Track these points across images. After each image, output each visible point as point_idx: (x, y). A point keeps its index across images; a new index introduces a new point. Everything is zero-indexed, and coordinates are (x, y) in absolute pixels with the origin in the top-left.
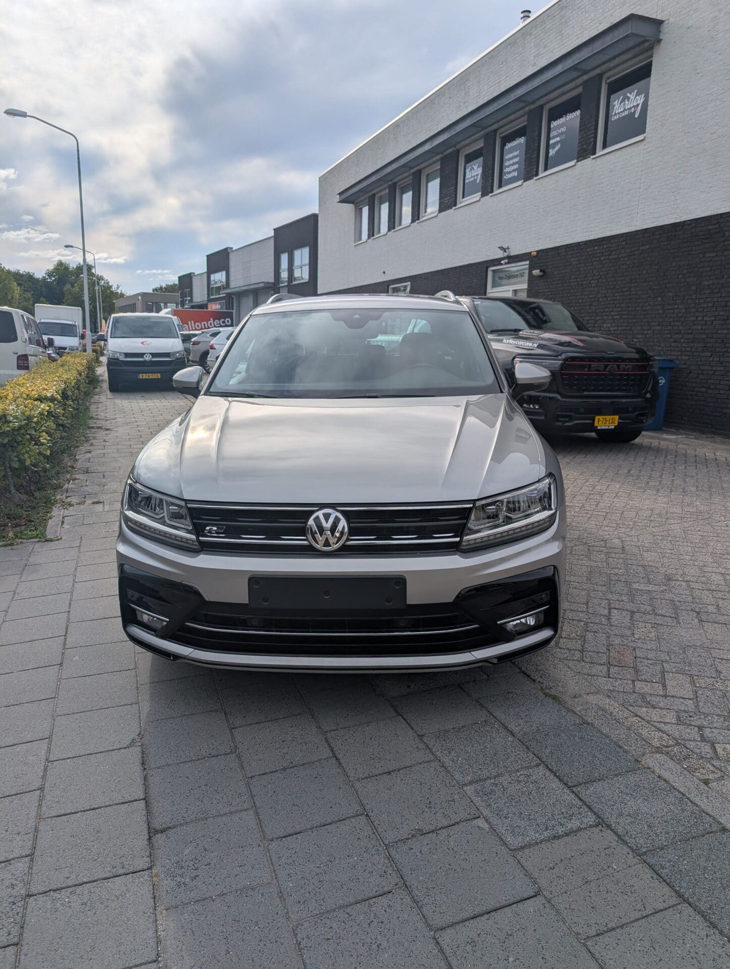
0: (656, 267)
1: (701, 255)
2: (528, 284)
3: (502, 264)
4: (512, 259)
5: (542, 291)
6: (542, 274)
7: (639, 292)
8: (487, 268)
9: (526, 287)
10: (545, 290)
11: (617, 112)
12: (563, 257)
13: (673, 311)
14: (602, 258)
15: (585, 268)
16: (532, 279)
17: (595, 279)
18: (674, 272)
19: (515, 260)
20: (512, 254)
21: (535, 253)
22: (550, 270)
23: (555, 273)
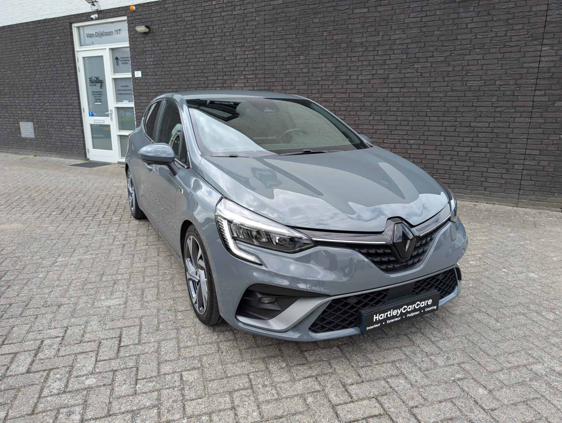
0: (294, 23)
1: (350, 11)
2: (130, 42)
3: (92, 19)
4: (103, 14)
5: (150, 49)
6: (147, 30)
7: (275, 51)
8: (71, 24)
9: (128, 45)
10: (154, 49)
12: (171, 13)
13: (320, 70)
14: (223, 14)
15: (203, 25)
16: (133, 36)
17: (217, 36)
18: (317, 30)
19: (108, 14)
20: (102, 8)
21: (134, 7)
22: (157, 27)
23: (164, 29)
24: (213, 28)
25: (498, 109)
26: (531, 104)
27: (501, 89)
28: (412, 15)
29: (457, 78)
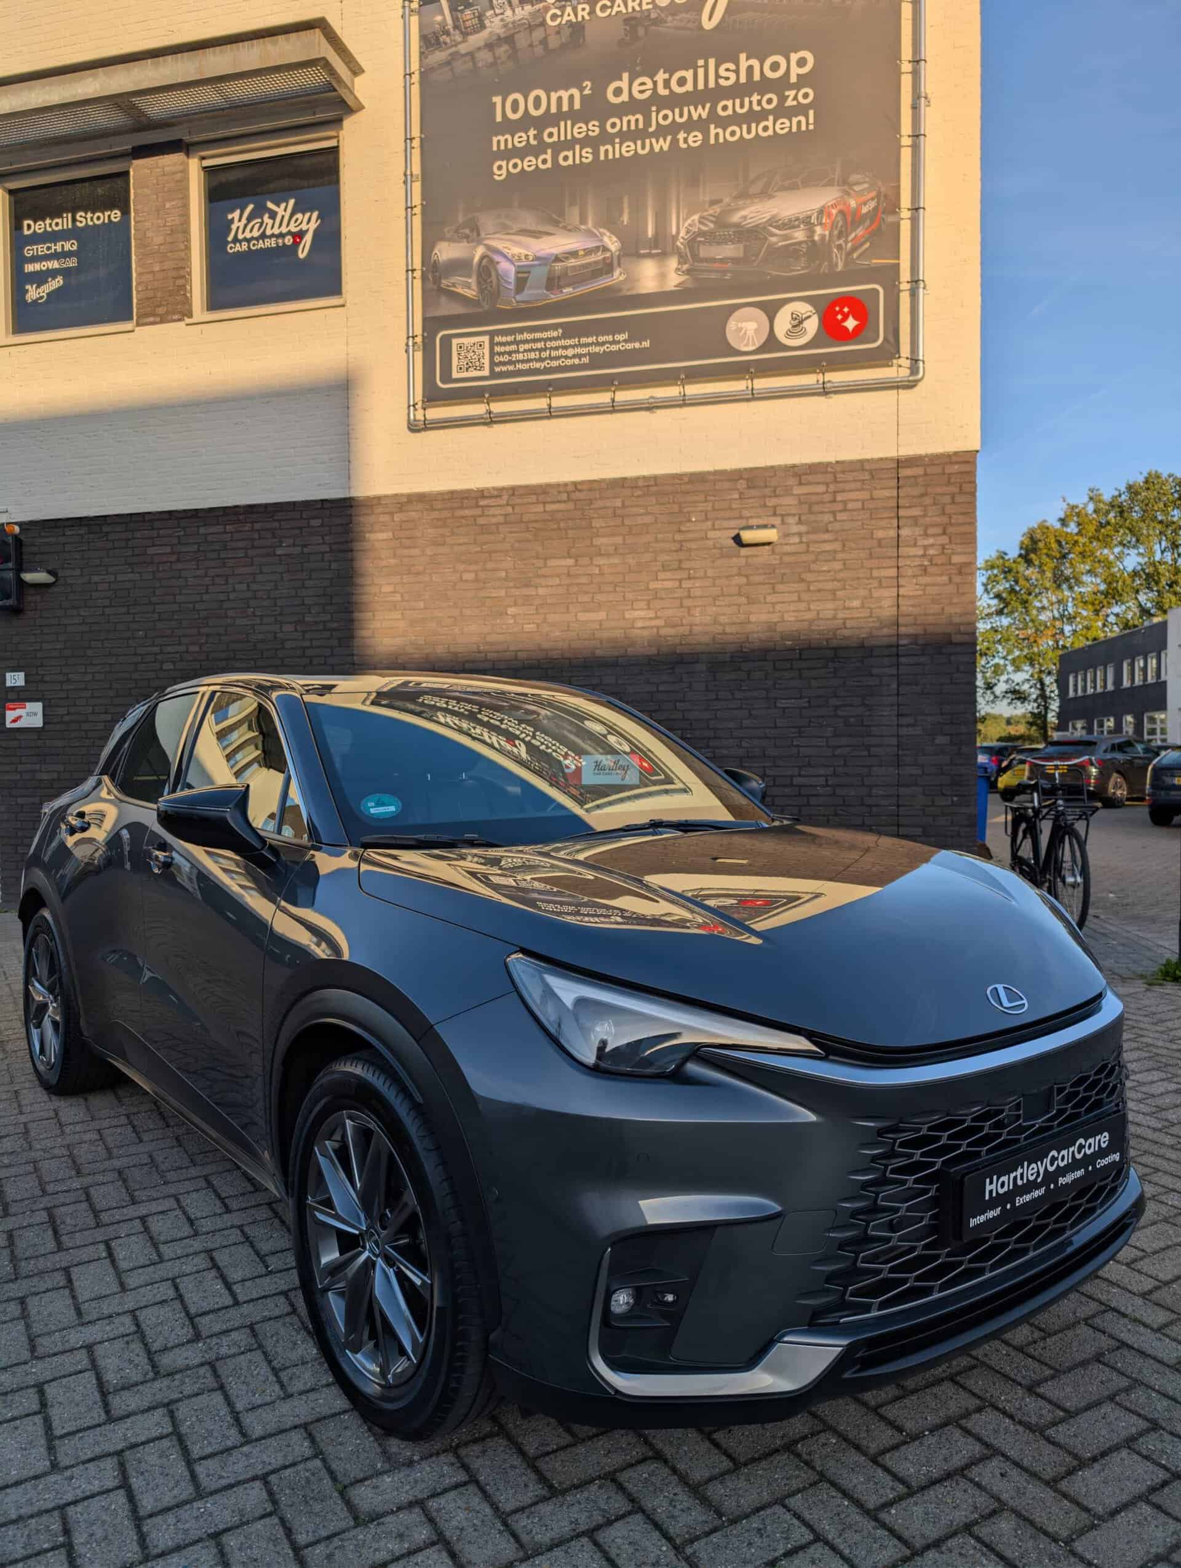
6: (50, 579)
10: (65, 621)
11: (240, 237)
12: (119, 544)
14: (251, 553)
15: (200, 572)
17: (236, 599)
21: (17, 529)
22: (77, 572)
24: (227, 580)
25: (838, 752)
26: (894, 741)
27: (840, 713)
28: (661, 575)
29: (755, 694)
